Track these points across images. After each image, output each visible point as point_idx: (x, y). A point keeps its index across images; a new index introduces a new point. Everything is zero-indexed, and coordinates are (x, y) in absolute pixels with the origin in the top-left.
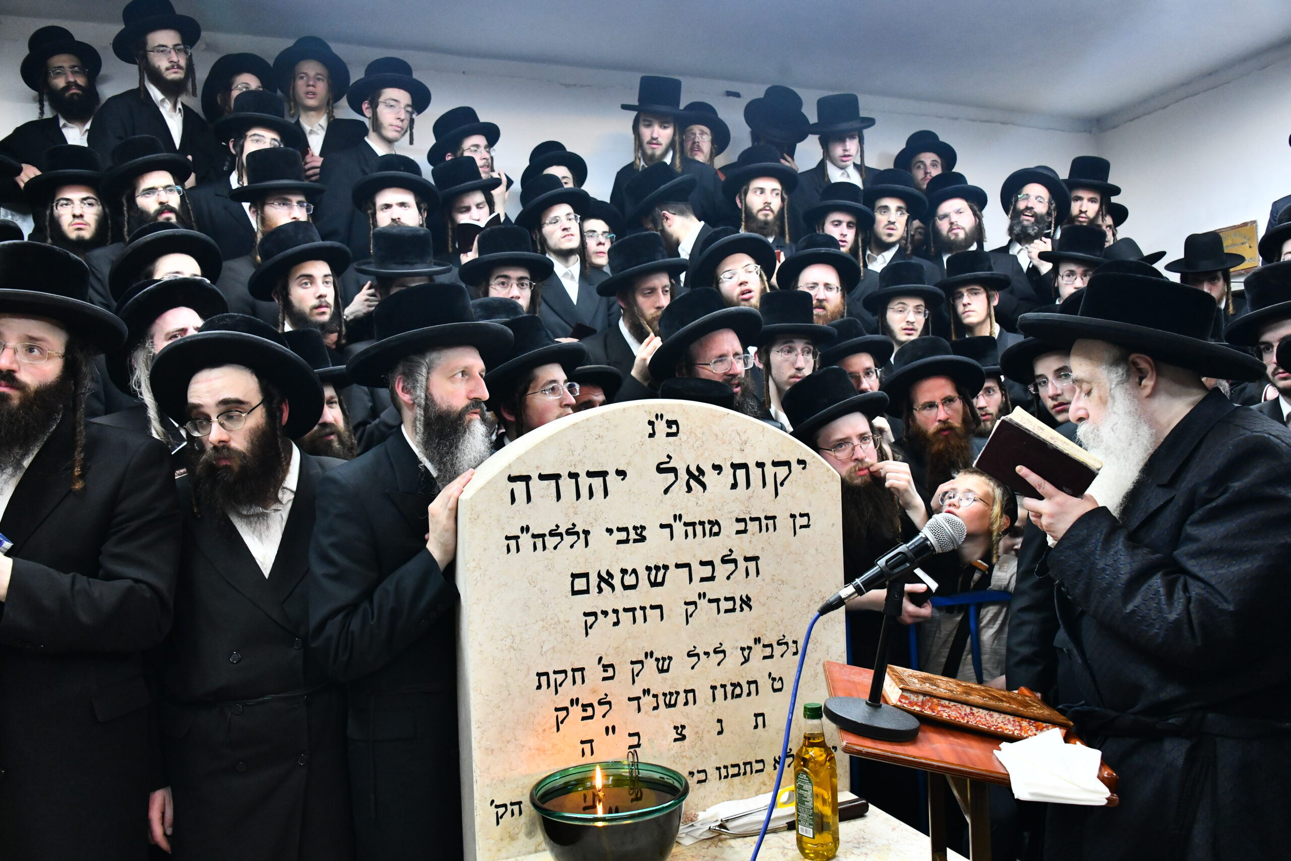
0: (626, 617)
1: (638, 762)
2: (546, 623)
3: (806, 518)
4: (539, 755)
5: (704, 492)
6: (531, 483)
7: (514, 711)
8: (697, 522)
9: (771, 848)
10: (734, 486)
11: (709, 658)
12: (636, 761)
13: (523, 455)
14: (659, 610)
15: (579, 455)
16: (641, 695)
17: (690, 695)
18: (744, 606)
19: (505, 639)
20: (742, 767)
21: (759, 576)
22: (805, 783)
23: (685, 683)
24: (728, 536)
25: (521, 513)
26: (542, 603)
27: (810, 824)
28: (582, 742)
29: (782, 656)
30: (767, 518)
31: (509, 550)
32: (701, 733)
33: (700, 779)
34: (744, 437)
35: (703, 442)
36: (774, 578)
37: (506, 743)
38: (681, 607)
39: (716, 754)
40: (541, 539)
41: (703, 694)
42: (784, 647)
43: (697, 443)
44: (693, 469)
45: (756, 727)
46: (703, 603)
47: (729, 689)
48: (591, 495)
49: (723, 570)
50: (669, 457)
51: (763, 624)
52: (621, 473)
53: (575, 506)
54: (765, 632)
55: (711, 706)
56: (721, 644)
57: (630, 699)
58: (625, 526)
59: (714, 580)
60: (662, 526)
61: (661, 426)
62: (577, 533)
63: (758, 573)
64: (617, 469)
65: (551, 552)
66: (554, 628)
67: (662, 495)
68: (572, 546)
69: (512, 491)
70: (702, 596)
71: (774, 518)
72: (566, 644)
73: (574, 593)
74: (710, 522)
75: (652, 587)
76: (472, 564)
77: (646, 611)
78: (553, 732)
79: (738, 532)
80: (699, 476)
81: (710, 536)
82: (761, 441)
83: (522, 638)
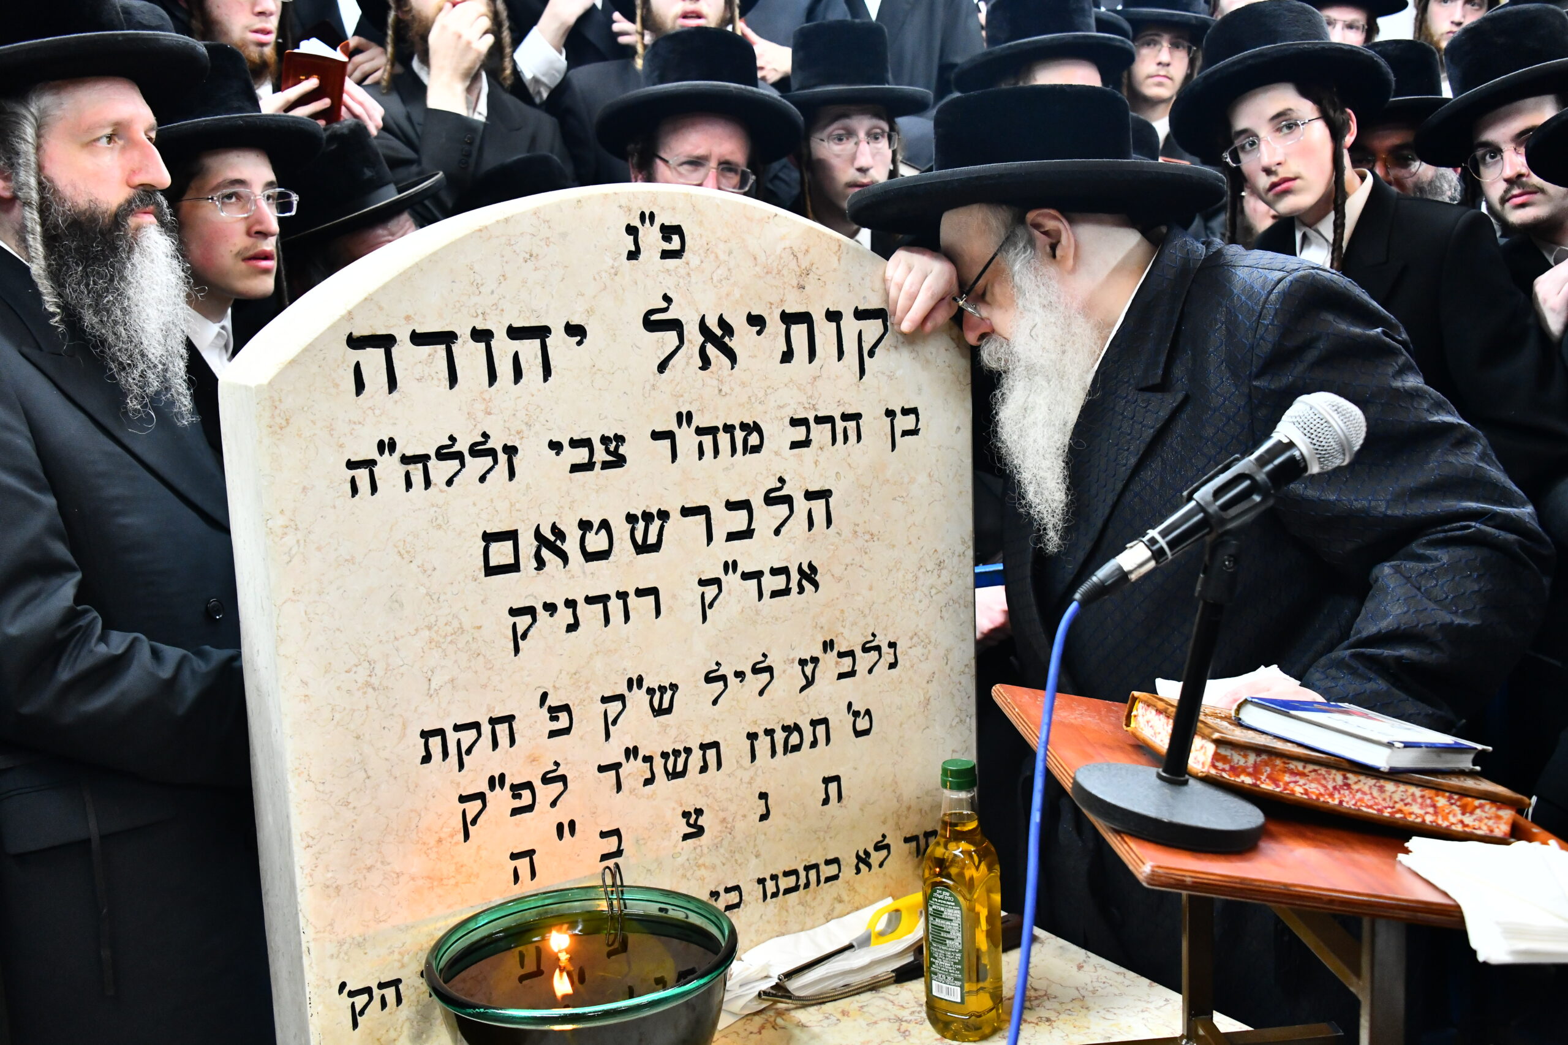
0: (590, 614)
1: (622, 886)
2: (437, 632)
3: (912, 417)
4: (432, 888)
5: (732, 368)
6: (395, 351)
7: (378, 809)
8: (721, 428)
9: (875, 1023)
10: (787, 357)
11: (744, 682)
12: (619, 883)
13: (376, 292)
14: (652, 598)
15: (492, 292)
16: (622, 759)
17: (711, 754)
18: (804, 582)
19: (354, 669)
20: (802, 874)
21: (832, 526)
22: (946, 906)
23: (701, 733)
24: (776, 453)
25: (377, 412)
26: (428, 594)
27: (956, 979)
28: (514, 856)
29: (870, 671)
30: (845, 417)
31: (355, 490)
32: (730, 820)
33: (730, 903)
34: (805, 264)
35: (729, 270)
36: (857, 529)
37: (365, 871)
38: (692, 590)
39: (757, 856)
40: (420, 466)
41: (735, 748)
42: (874, 655)
43: (719, 272)
44: (712, 324)
45: (826, 801)
46: (732, 581)
47: (780, 736)
48: (518, 374)
49: (767, 517)
50: (667, 298)
51: (838, 613)
52: (576, 331)
53: (486, 396)
54: (841, 630)
55: (748, 770)
56: (765, 656)
57: (602, 769)
58: (585, 437)
59: (751, 537)
60: (656, 436)
61: (651, 237)
62: (492, 453)
63: (829, 522)
64: (568, 323)
65: (441, 491)
66: (451, 642)
67: (655, 374)
68: (482, 479)
69: (357, 369)
70: (730, 566)
71: (857, 417)
72: (476, 672)
73: (491, 571)
74: (744, 426)
75: (638, 554)
76: (281, 521)
77: (629, 600)
78: (457, 843)
79: (795, 445)
80: (723, 336)
81: (744, 454)
82: (835, 270)
83: (388, 665)
